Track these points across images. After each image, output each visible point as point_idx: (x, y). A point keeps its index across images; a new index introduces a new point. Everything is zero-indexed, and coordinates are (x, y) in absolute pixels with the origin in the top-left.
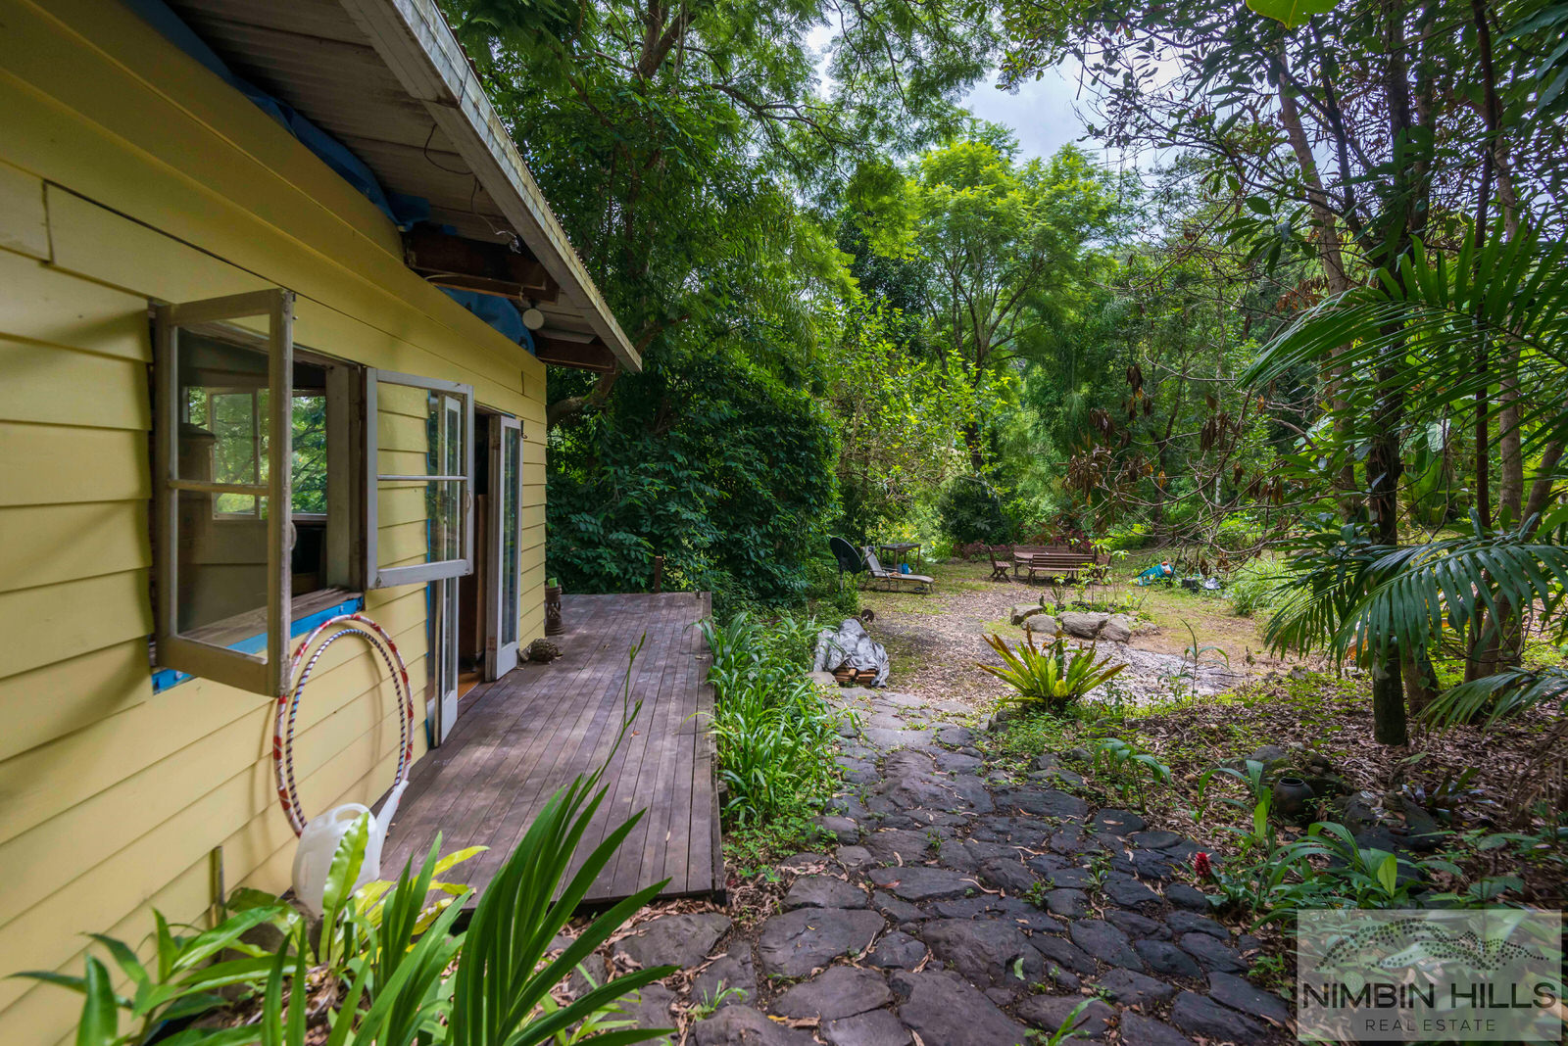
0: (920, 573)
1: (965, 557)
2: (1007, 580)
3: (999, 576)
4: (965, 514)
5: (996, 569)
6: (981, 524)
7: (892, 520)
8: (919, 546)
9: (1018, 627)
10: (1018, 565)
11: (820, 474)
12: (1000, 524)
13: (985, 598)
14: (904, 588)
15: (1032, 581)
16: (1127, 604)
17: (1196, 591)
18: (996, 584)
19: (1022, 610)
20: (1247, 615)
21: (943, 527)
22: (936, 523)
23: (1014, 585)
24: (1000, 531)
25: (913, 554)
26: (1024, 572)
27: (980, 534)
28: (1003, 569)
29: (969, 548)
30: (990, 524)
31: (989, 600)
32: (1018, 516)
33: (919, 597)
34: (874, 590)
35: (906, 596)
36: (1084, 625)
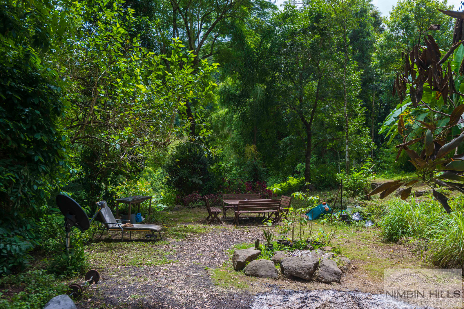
0: (150, 222)
1: (186, 204)
2: (219, 222)
3: (213, 220)
4: (185, 173)
5: (210, 214)
6: (197, 180)
7: (129, 178)
8: (150, 198)
9: (241, 273)
10: (225, 210)
11: (49, 132)
12: (209, 179)
13: (205, 241)
14: (135, 236)
15: (238, 221)
16: (318, 240)
17: (349, 223)
18: (212, 226)
19: (243, 255)
20: (396, 241)
21: (169, 183)
22: (164, 180)
23: (224, 226)
24: (209, 184)
25: (146, 204)
26: (231, 214)
27: (195, 187)
28: (216, 214)
29: (188, 197)
30: (202, 179)
31: (209, 243)
32: (220, 173)
33: (149, 245)
34: (108, 240)
35: (137, 245)
36: (302, 268)
